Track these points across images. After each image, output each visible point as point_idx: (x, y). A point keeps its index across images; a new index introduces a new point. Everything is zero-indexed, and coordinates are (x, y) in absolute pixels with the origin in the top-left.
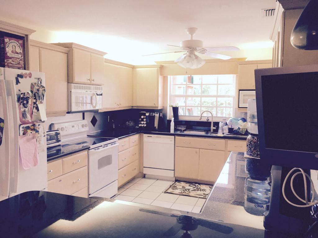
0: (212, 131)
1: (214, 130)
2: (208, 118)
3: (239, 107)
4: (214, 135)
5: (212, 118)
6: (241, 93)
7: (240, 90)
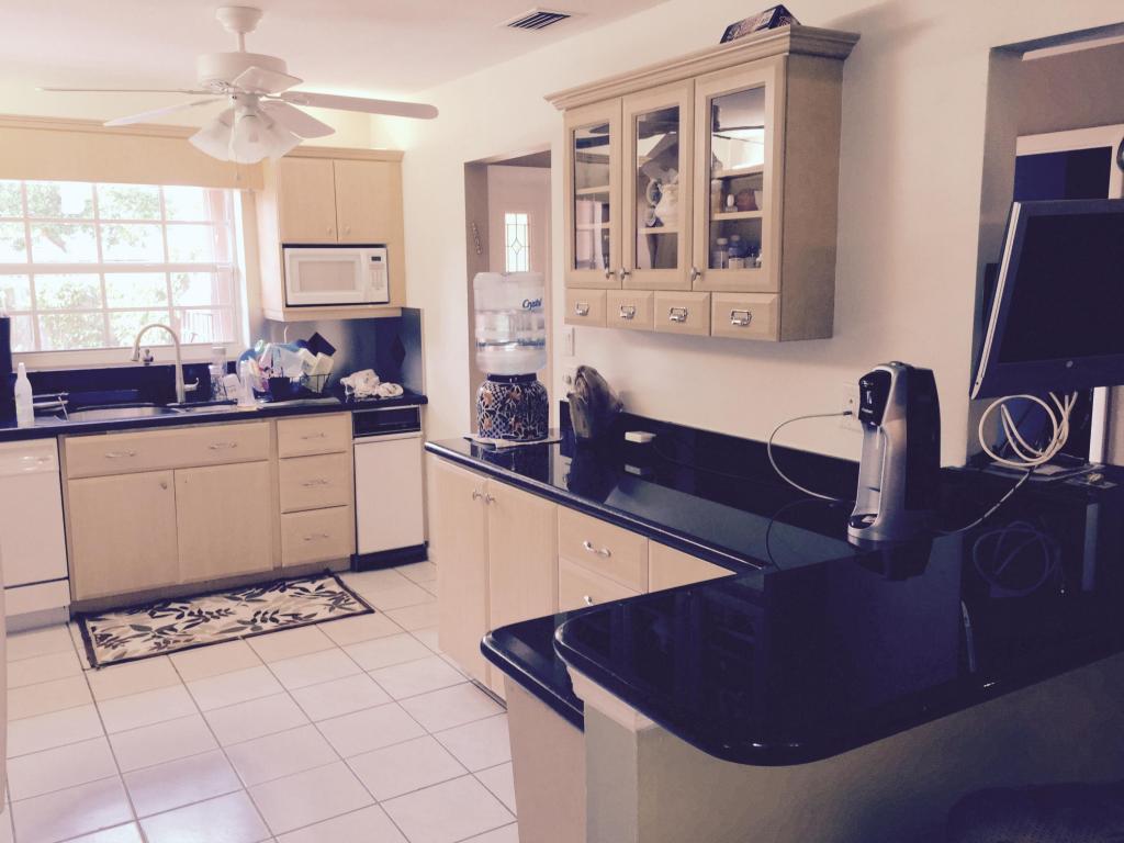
0: (181, 398)
1: (188, 394)
2: (148, 352)
3: (287, 306)
4: (199, 411)
5: (178, 350)
6: (291, 256)
7: (285, 246)
